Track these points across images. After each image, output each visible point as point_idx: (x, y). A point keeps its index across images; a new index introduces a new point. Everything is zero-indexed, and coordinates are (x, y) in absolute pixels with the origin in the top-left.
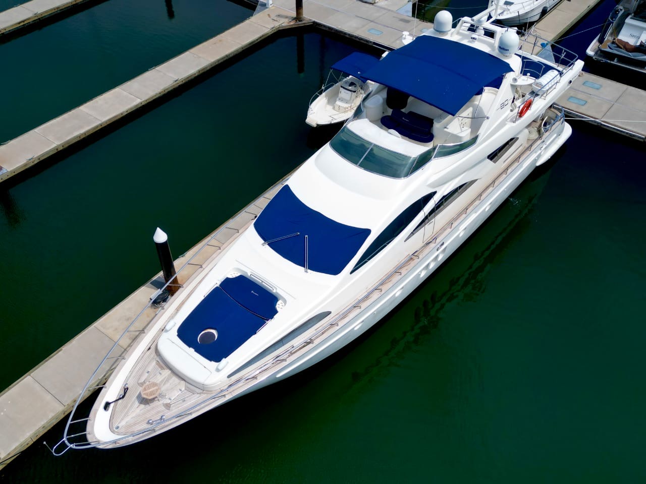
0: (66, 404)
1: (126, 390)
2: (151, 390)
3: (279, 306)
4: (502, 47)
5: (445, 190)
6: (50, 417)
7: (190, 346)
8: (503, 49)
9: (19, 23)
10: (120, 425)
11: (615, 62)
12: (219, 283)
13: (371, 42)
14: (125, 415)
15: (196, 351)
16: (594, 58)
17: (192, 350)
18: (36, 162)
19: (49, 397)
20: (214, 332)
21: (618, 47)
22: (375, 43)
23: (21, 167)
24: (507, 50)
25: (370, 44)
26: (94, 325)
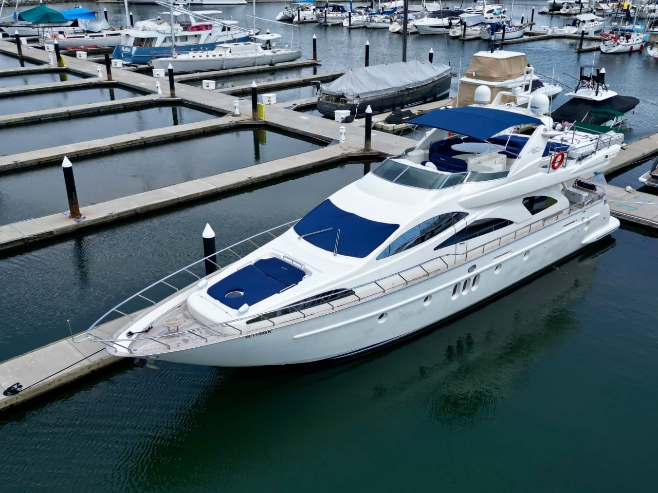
1: (150, 328)
2: (173, 322)
4: (533, 106)
5: (478, 216)
7: (216, 298)
8: (535, 107)
9: (127, 142)
10: (138, 349)
12: (253, 262)
14: (144, 344)
15: (221, 302)
17: (218, 302)
18: (115, 217)
23: (102, 218)
24: (537, 108)
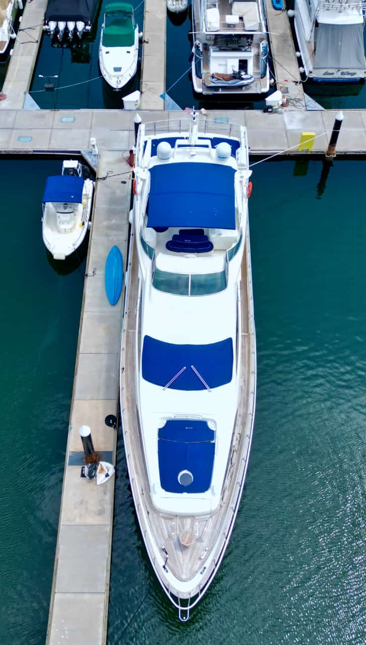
0: (104, 591)
1: (164, 550)
2: (187, 538)
3: (211, 426)
6: (103, 607)
11: (220, 92)
13: (30, 151)
16: (204, 93)
17: (185, 494)
19: (87, 596)
20: (185, 472)
21: (218, 79)
22: (34, 151)
24: (226, 158)
25: (31, 153)
26: (61, 526)
